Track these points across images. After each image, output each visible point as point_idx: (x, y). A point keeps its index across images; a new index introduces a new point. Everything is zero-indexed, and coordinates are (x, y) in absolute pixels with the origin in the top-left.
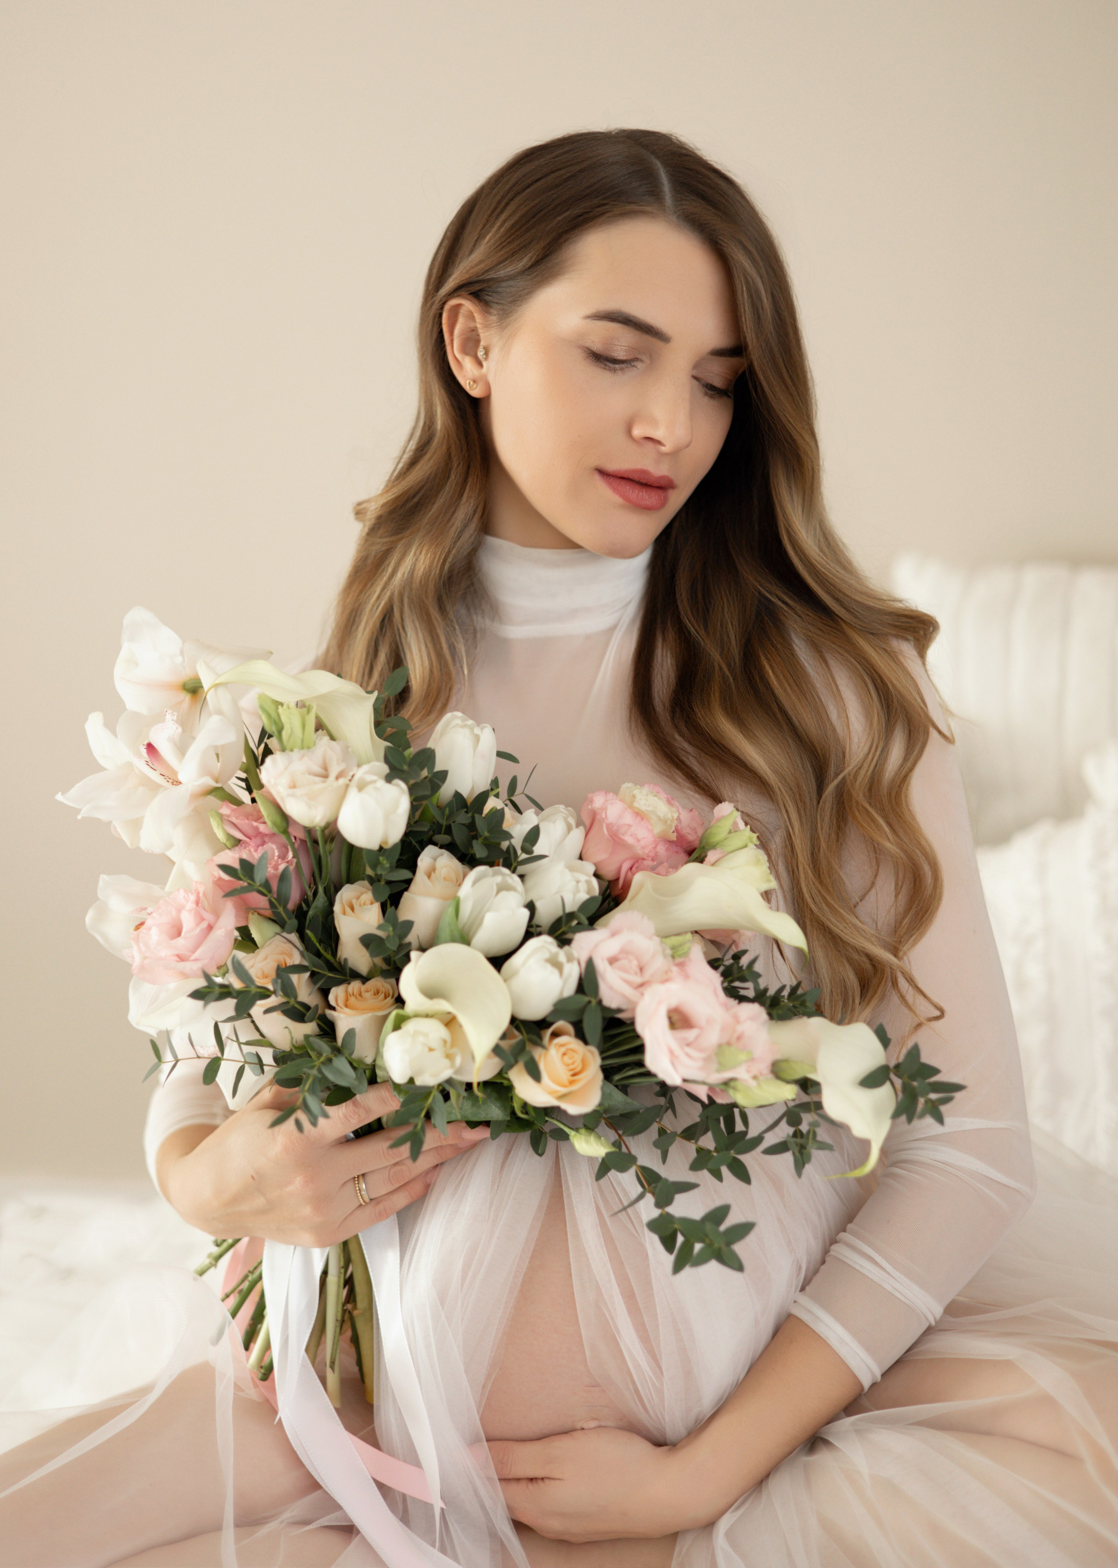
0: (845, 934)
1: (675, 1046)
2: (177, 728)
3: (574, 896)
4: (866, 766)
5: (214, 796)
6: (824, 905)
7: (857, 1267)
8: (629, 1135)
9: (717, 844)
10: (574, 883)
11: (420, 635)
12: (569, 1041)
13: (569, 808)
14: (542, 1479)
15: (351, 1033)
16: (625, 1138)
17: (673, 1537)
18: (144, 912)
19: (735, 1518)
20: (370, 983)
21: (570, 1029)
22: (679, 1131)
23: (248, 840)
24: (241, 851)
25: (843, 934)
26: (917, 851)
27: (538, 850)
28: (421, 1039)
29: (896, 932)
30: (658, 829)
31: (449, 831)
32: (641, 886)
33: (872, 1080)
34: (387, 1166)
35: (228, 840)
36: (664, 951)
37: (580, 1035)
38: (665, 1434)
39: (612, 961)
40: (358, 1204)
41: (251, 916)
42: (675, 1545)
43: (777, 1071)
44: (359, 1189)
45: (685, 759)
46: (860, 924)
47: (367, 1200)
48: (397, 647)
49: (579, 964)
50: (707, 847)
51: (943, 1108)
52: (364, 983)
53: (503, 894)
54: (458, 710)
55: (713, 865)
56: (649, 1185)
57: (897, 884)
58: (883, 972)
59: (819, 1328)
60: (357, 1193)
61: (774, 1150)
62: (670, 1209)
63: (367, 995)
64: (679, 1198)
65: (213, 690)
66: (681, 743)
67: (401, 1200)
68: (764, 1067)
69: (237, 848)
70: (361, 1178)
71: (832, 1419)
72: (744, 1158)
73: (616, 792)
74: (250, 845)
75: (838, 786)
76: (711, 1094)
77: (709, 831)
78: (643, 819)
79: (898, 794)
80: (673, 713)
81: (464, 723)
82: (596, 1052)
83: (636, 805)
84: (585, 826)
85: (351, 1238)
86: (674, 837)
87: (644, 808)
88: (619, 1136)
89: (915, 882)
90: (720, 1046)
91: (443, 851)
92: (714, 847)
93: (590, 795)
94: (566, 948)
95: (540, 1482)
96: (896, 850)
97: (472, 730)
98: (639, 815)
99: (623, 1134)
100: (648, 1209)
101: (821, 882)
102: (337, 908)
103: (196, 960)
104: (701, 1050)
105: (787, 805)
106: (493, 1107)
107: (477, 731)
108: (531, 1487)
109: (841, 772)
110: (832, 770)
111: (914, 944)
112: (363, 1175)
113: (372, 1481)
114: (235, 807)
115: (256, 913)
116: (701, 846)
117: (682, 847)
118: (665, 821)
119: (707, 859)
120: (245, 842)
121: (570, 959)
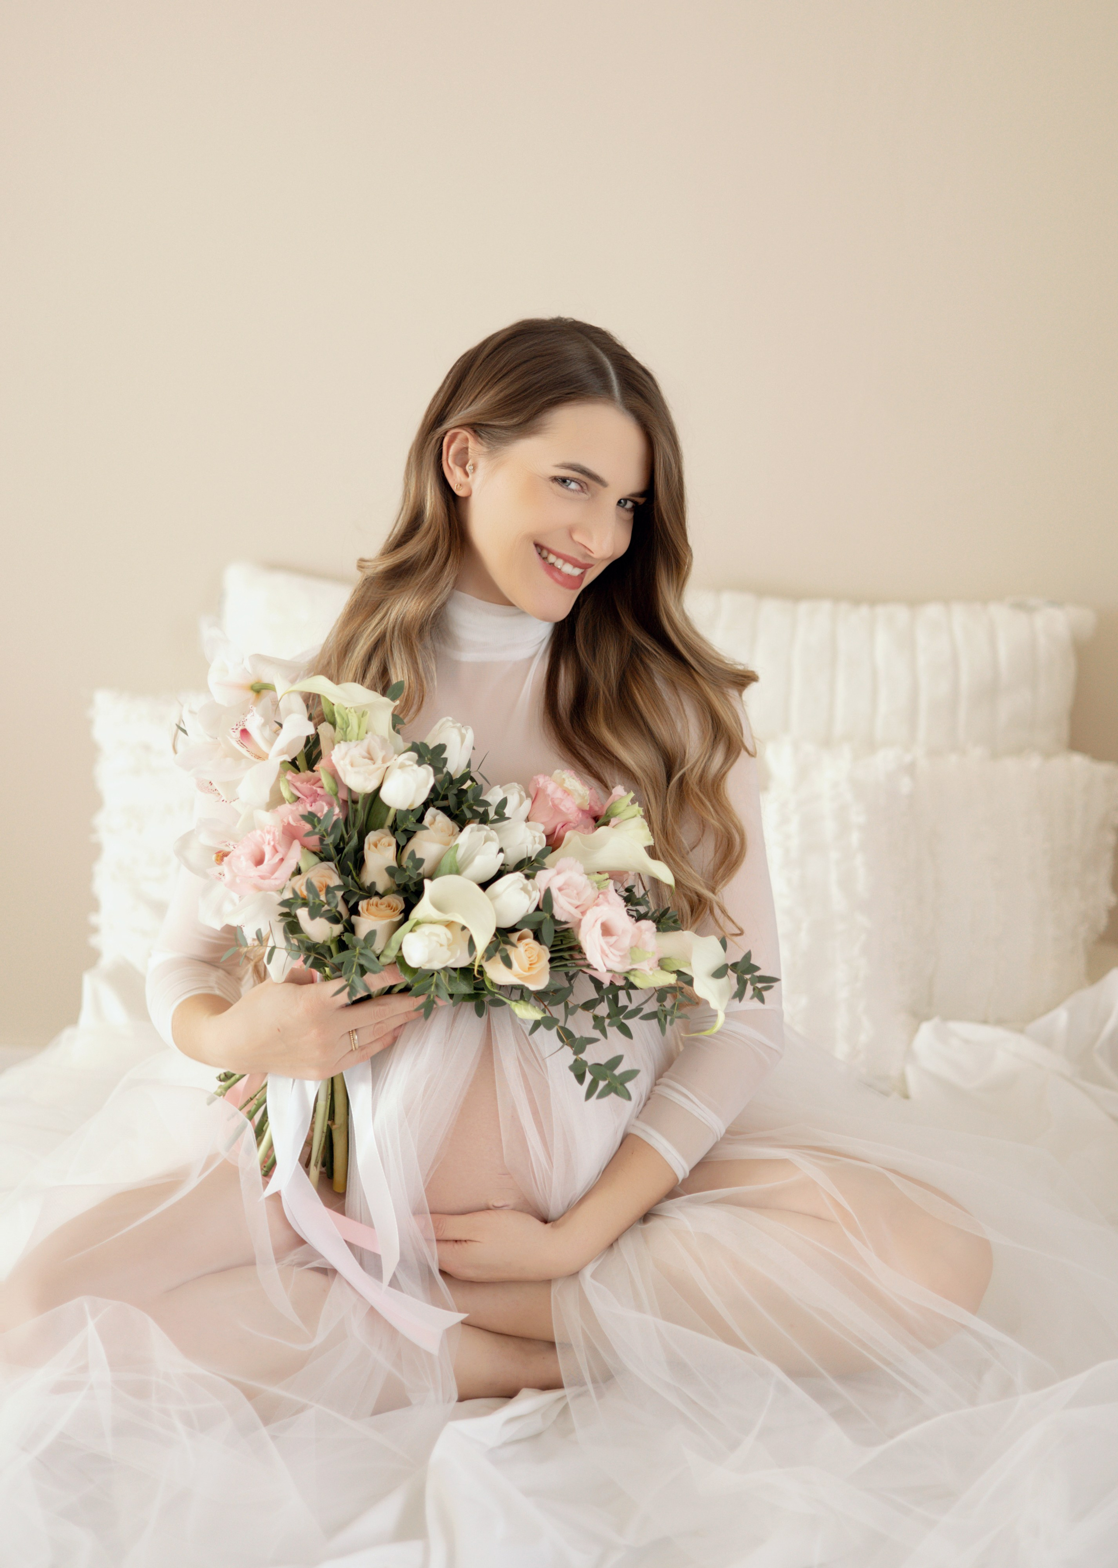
0: (684, 879)
1: (605, 947)
2: (261, 720)
3: (533, 846)
4: (698, 764)
6: (670, 859)
7: (677, 1101)
8: (550, 1006)
9: (618, 814)
10: (532, 837)
11: (403, 656)
12: (530, 941)
13: (520, 785)
14: (465, 1241)
15: (372, 935)
16: (550, 1008)
17: (548, 1282)
18: (224, 844)
19: (596, 1267)
20: (386, 899)
21: (531, 934)
22: (581, 1004)
23: (305, 798)
24: (298, 805)
25: (682, 879)
26: (730, 824)
27: (506, 813)
28: (435, 938)
29: (713, 878)
30: (578, 801)
31: (445, 798)
32: (569, 841)
33: (719, 973)
34: (372, 1025)
35: (291, 797)
36: (592, 883)
37: (537, 937)
38: (549, 1211)
39: (560, 889)
40: (350, 1049)
42: (551, 1286)
43: (662, 964)
44: (353, 1039)
45: (582, 754)
46: (693, 872)
47: (357, 1047)
48: (385, 663)
49: (540, 891)
50: (611, 816)
51: (765, 993)
52: (381, 898)
53: (488, 843)
54: (450, 716)
55: (613, 827)
56: (567, 1040)
57: (716, 845)
58: (706, 903)
59: (652, 1142)
60: (351, 1042)
61: (647, 1017)
62: (583, 1056)
63: (383, 907)
64: (589, 1048)
65: (286, 695)
66: (579, 743)
67: (377, 1048)
68: (654, 962)
69: (296, 803)
70: (354, 1032)
71: (660, 1201)
72: (628, 1022)
73: (550, 775)
74: (306, 801)
75: (680, 777)
76: (613, 980)
77: (613, 806)
78: (569, 795)
79: (719, 785)
80: (572, 722)
81: (454, 725)
82: (547, 950)
83: (565, 785)
84: (532, 799)
85: (337, 1075)
86: (587, 808)
87: (570, 788)
88: (545, 1006)
89: (728, 845)
90: (632, 948)
91: (439, 811)
92: (615, 816)
93: (535, 777)
94: (531, 880)
95: (464, 1243)
96: (718, 824)
97: (460, 730)
98: (566, 792)
99: (548, 1005)
100: (567, 1056)
101: (668, 844)
102: (366, 846)
103: (276, 879)
104: (619, 950)
105: (647, 789)
106: (462, 984)
107: (463, 731)
108: (457, 1246)
109: (682, 768)
110: (677, 767)
111: (725, 885)
112: (356, 1030)
113: (344, 1243)
114: (294, 775)
115: (305, 848)
116: (607, 815)
117: (589, 814)
118: (583, 797)
119: (610, 824)
120: (303, 799)
121: (534, 888)
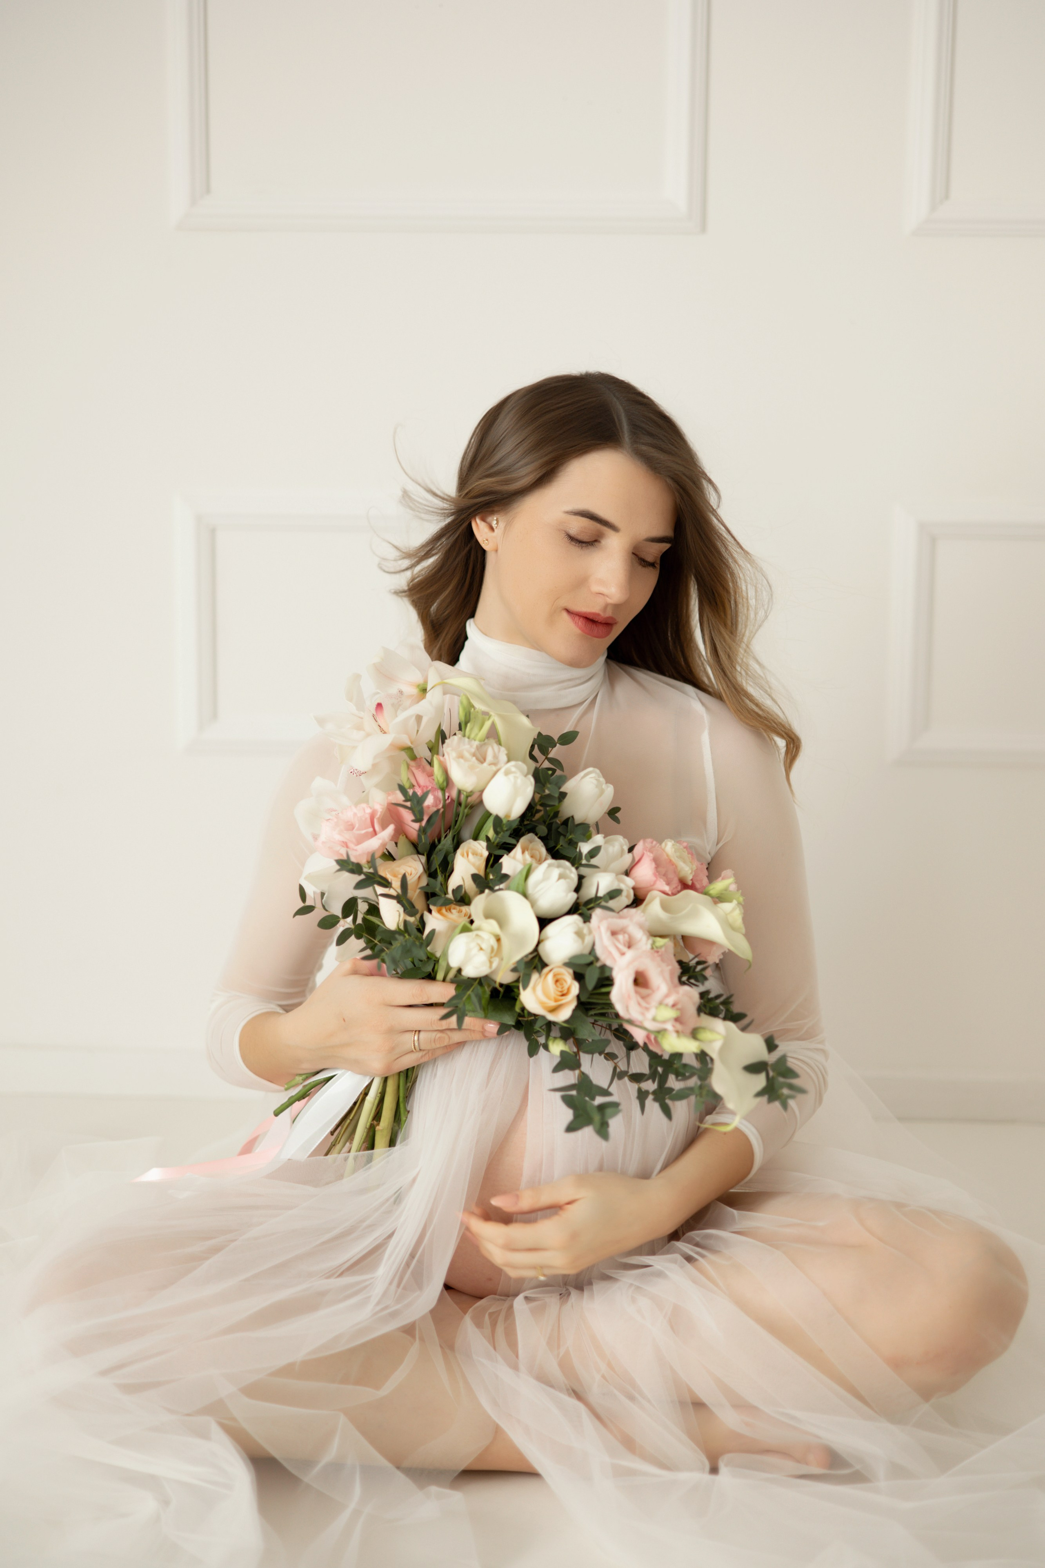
5: (405, 752)
15: (432, 933)
27: (593, 861)
32: (653, 899)
33: (754, 1068)
39: (614, 933)
41: (401, 837)
44: (414, 1039)
47: (418, 1050)
49: (589, 937)
60: (412, 1042)
65: (435, 686)
70: (417, 1032)
76: (646, 1040)
94: (588, 923)
102: (459, 852)
107: (604, 786)
115: (405, 836)
121: (589, 932)
